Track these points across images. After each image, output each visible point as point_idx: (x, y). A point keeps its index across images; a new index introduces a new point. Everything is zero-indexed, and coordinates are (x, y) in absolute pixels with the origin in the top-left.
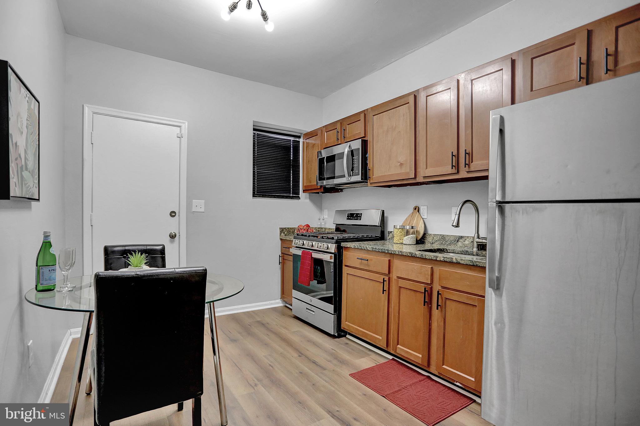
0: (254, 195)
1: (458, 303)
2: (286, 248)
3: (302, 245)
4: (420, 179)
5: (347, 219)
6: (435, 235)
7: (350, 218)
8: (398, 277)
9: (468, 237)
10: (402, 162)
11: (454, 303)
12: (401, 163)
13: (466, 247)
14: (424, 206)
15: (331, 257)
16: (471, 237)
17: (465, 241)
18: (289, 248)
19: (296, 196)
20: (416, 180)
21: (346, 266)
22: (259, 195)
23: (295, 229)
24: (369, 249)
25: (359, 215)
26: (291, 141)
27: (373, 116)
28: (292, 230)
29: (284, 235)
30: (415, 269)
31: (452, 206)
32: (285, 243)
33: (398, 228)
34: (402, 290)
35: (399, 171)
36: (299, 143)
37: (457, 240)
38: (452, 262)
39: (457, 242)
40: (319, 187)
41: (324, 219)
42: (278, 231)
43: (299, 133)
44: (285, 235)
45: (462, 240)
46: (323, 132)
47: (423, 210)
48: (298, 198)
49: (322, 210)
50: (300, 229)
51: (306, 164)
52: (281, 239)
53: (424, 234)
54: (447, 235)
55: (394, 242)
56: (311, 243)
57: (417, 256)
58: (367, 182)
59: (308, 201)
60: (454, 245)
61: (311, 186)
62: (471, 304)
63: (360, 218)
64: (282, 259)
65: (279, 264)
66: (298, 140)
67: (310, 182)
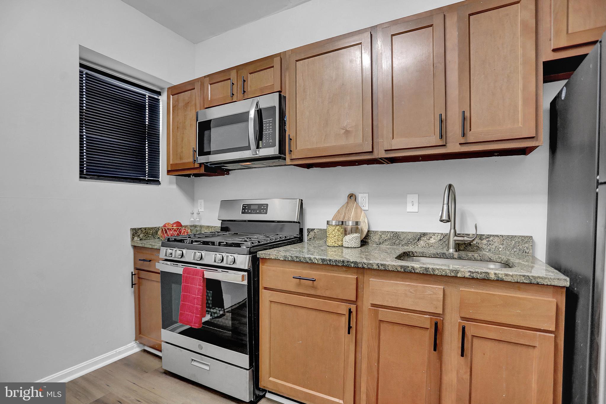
0: (82, 176)
1: (497, 343)
2: (144, 260)
3: (180, 257)
4: (379, 154)
5: (242, 213)
6: (383, 233)
7: (248, 211)
8: (373, 305)
9: (434, 234)
10: (349, 129)
11: (489, 344)
12: (347, 131)
13: (431, 247)
14: (364, 193)
15: (243, 276)
16: (439, 233)
17: (429, 239)
18: (150, 261)
19: (154, 180)
20: (373, 155)
21: (266, 288)
22: (91, 176)
23: (155, 229)
24: (316, 262)
25: (263, 207)
26: (146, 96)
27: (297, 61)
28: (151, 231)
29: (139, 239)
30: (411, 292)
31: (408, 194)
32: (142, 253)
33: (334, 224)
34: (382, 325)
35: (342, 142)
36: (159, 102)
37: (417, 238)
38: (488, 280)
39: (417, 241)
40: (197, 165)
41: (199, 213)
42: (128, 235)
43: (158, 87)
44: (141, 240)
45: (425, 238)
46: (206, 85)
47: (362, 198)
48: (158, 182)
49: (194, 200)
50: (168, 229)
51: (173, 131)
52: (135, 247)
53: (368, 231)
54: (403, 232)
55: (329, 244)
56: (198, 254)
57: (417, 271)
58: (285, 159)
59: (174, 187)
60: (413, 245)
61: (184, 164)
62: (525, 344)
63: (265, 211)
64: (137, 278)
65: (132, 287)
66: (156, 97)
67: (181, 158)
